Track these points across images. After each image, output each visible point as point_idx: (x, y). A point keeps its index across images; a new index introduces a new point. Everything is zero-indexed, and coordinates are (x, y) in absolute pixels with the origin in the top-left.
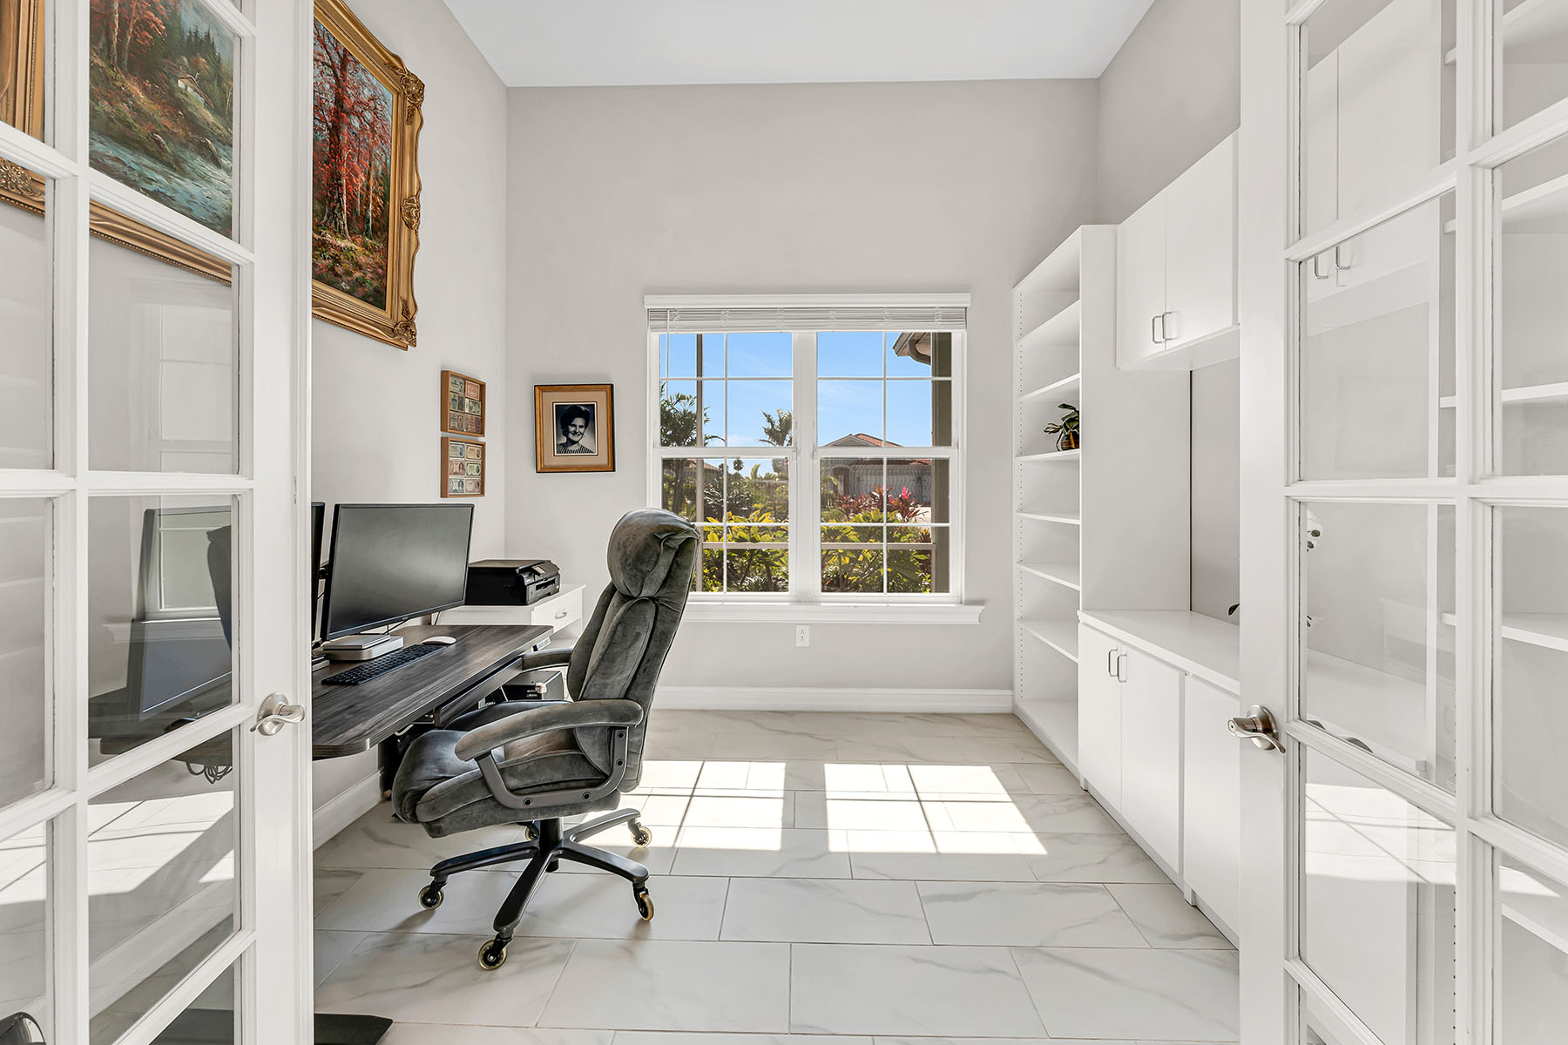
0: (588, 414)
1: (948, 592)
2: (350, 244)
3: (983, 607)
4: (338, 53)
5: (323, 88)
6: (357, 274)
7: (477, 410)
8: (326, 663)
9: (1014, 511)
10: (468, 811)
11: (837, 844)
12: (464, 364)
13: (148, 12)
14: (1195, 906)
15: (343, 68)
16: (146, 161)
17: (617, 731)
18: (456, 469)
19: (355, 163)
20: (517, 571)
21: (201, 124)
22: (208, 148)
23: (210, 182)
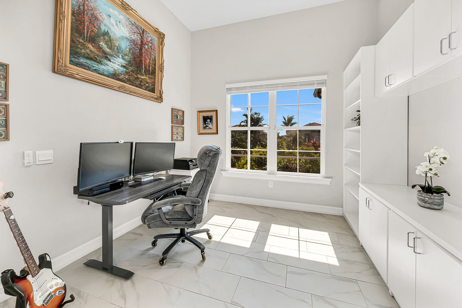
0: (211, 118)
1: (320, 173)
2: (145, 77)
3: (332, 179)
4: (142, 30)
5: (138, 39)
6: (147, 85)
7: (182, 118)
8: (134, 181)
9: (344, 147)
10: (156, 223)
11: (267, 249)
12: (178, 106)
13: (93, 28)
14: (393, 297)
15: (143, 33)
16: (93, 62)
17: (194, 206)
18: (176, 133)
19: (146, 57)
20: (188, 161)
21: (106, 52)
22: (108, 58)
23: (108, 66)
